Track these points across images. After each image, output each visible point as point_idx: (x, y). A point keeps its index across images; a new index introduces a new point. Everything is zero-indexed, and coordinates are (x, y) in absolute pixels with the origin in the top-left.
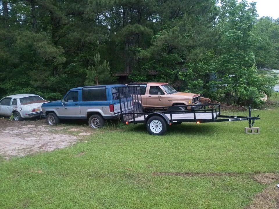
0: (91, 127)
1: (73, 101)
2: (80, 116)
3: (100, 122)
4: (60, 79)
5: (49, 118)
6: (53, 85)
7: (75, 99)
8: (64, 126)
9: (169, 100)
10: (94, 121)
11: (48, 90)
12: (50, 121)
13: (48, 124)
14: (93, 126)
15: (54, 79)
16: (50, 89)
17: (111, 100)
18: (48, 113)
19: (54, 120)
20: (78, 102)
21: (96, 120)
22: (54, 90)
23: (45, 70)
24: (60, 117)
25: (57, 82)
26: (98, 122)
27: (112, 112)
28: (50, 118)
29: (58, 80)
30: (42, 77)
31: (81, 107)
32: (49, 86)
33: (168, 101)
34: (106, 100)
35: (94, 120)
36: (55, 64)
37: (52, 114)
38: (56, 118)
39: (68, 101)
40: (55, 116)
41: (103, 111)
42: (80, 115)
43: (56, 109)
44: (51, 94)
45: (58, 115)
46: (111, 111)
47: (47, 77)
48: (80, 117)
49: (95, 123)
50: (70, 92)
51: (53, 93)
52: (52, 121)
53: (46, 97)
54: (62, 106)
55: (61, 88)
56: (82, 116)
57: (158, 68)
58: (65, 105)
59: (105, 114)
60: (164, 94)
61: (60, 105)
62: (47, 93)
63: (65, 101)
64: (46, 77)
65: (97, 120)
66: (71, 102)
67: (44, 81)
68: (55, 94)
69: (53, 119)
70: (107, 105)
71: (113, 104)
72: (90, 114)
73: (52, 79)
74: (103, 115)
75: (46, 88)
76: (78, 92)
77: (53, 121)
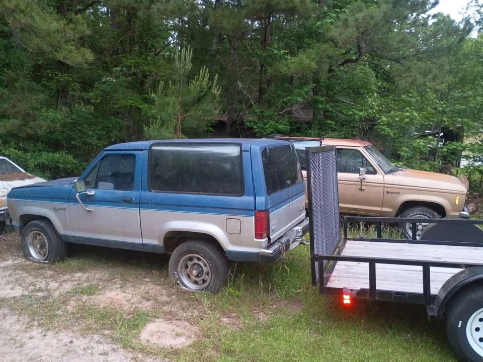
0: (178, 283)
1: (116, 188)
2: (138, 241)
3: (214, 269)
4: (73, 117)
5: (29, 239)
6: (52, 132)
7: (123, 180)
8: (80, 270)
9: (389, 190)
10: (190, 264)
11: (39, 144)
12: (35, 247)
13: (27, 256)
14: (186, 281)
15: (57, 116)
16: (42, 142)
17: (262, 195)
18: (27, 219)
19: (47, 246)
20: (133, 194)
21: (196, 261)
22: (55, 146)
23: (32, 90)
24: (66, 236)
25: (64, 125)
26: (205, 269)
27: (264, 241)
28: (35, 237)
29: (68, 120)
30: (23, 106)
31: (143, 211)
32: (41, 132)
33: (388, 193)
34: (241, 192)
35: (191, 259)
36: (61, 77)
37: (42, 224)
38: (53, 237)
39: (96, 187)
40: (50, 233)
41: (229, 234)
42: (137, 237)
43: (55, 210)
44: (46, 157)
45: (62, 231)
46: (259, 235)
47: (37, 109)
48: (138, 244)
49: (195, 272)
50: (106, 156)
51: (51, 154)
52: (38, 246)
53: (32, 163)
54: (75, 201)
55: (74, 139)
56: (146, 241)
57: (321, 103)
58: (87, 199)
59: (233, 243)
60: (375, 172)
61: (69, 198)
62: (36, 153)
63: (87, 184)
64: (34, 109)
65: (199, 259)
66: (106, 189)
67: (27, 117)
68: (57, 155)
69: (44, 242)
70: (243, 210)
71: (267, 211)
72: (176, 238)
73: (51, 114)
74: (229, 247)
75: (34, 138)
76: (134, 156)
77: (42, 247)
